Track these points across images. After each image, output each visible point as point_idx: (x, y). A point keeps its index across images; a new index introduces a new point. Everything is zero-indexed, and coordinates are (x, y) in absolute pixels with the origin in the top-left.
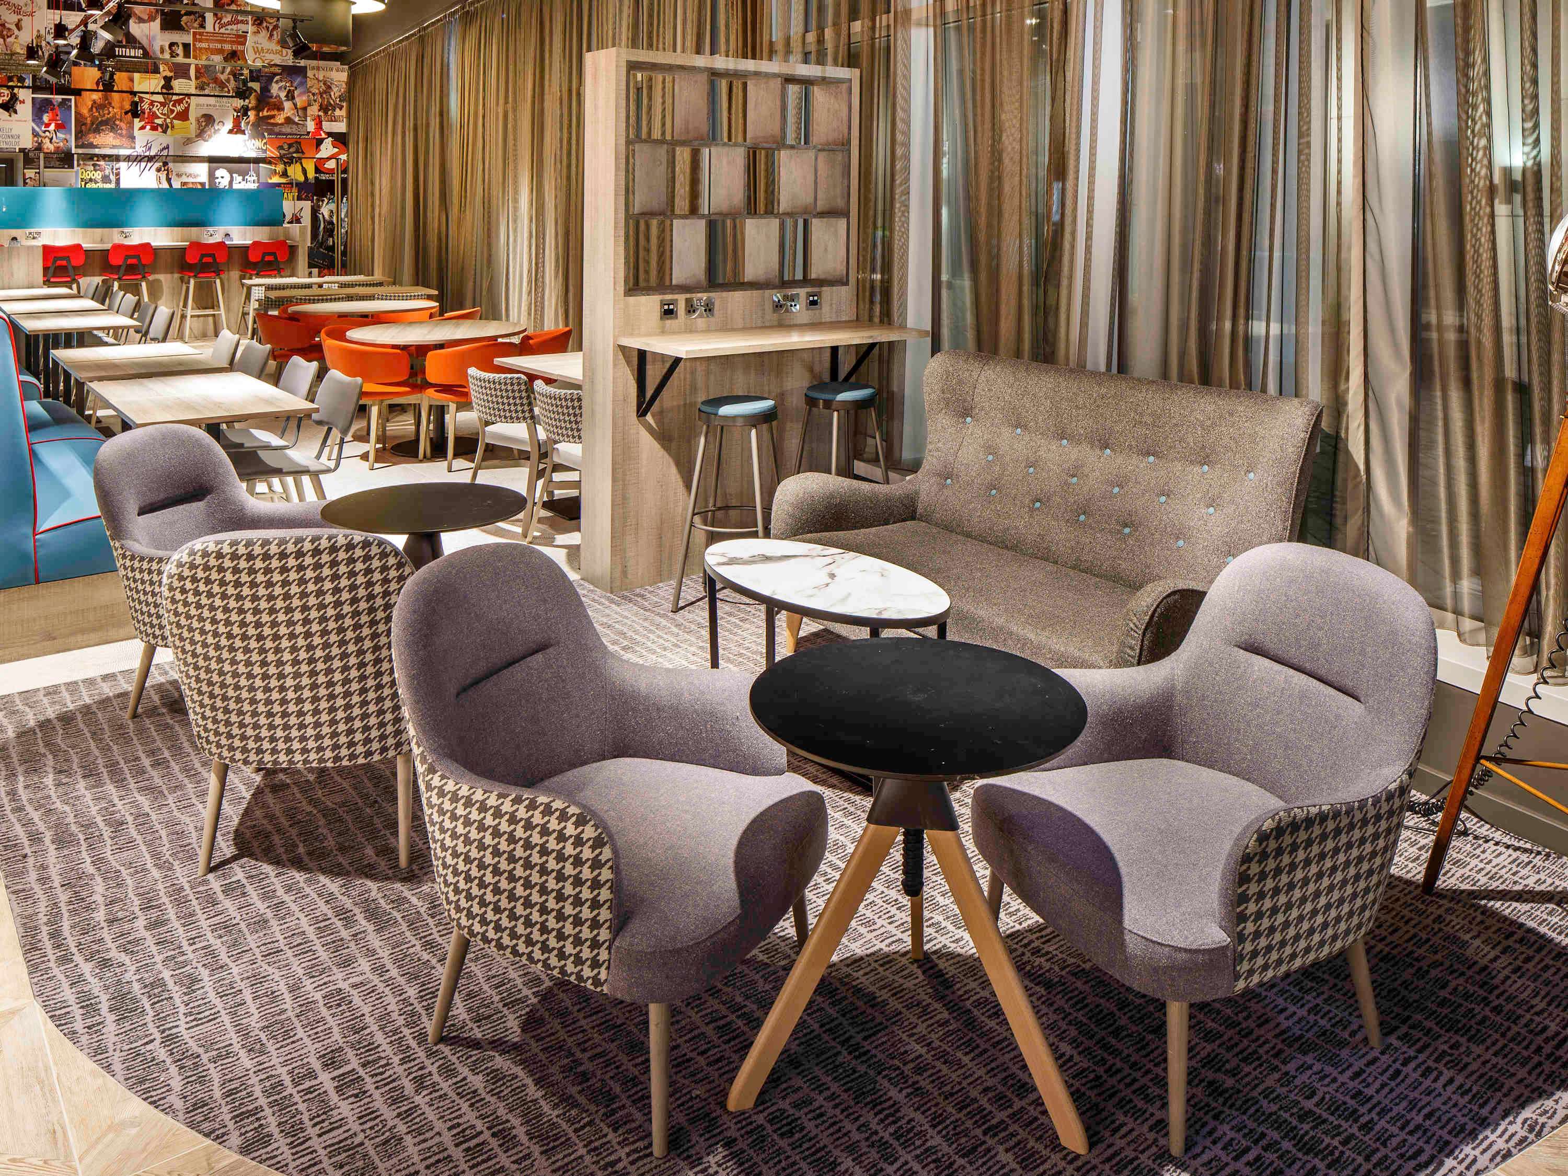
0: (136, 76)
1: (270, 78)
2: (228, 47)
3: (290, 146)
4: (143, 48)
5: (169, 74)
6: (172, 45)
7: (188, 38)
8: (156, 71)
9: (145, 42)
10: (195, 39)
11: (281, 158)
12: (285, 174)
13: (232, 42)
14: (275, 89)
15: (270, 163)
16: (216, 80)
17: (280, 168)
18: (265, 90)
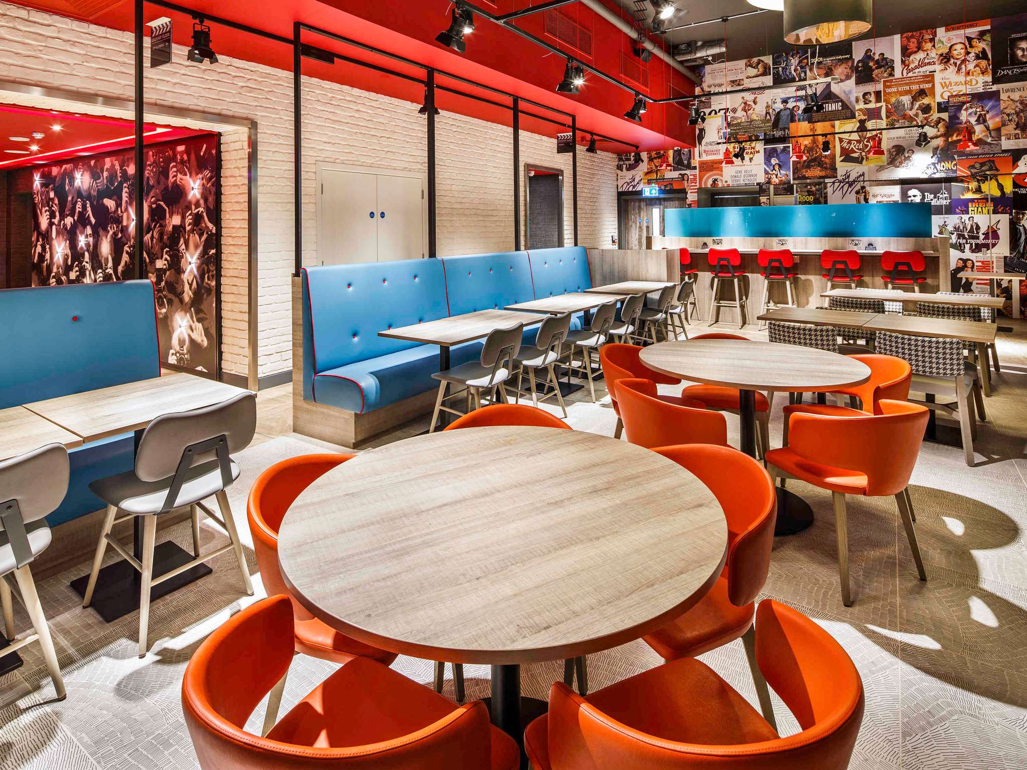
0: (837, 123)
1: (959, 107)
2: (915, 87)
3: (982, 164)
4: (842, 101)
5: (863, 117)
6: (865, 95)
7: (880, 87)
8: (853, 117)
9: (843, 96)
10: (885, 86)
11: (973, 176)
12: (978, 190)
13: (919, 83)
14: (964, 116)
15: (962, 181)
16: (905, 117)
17: (973, 185)
18: (954, 118)
